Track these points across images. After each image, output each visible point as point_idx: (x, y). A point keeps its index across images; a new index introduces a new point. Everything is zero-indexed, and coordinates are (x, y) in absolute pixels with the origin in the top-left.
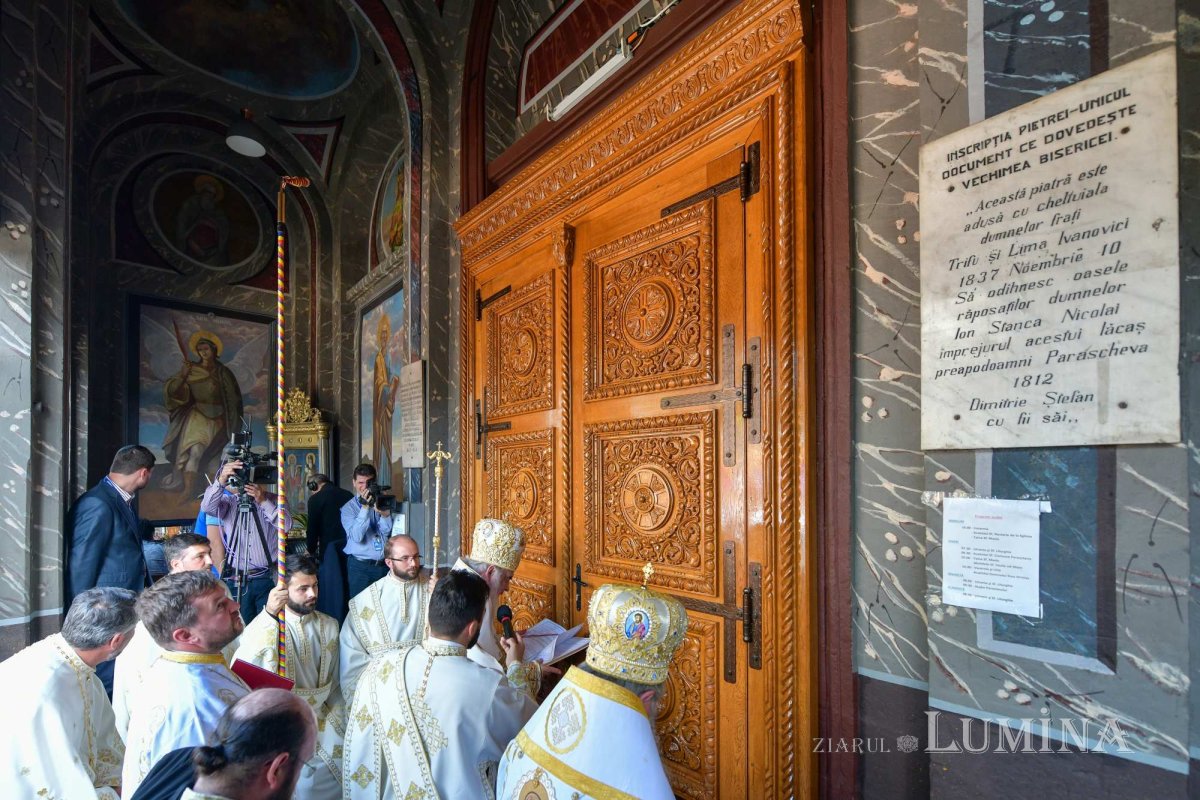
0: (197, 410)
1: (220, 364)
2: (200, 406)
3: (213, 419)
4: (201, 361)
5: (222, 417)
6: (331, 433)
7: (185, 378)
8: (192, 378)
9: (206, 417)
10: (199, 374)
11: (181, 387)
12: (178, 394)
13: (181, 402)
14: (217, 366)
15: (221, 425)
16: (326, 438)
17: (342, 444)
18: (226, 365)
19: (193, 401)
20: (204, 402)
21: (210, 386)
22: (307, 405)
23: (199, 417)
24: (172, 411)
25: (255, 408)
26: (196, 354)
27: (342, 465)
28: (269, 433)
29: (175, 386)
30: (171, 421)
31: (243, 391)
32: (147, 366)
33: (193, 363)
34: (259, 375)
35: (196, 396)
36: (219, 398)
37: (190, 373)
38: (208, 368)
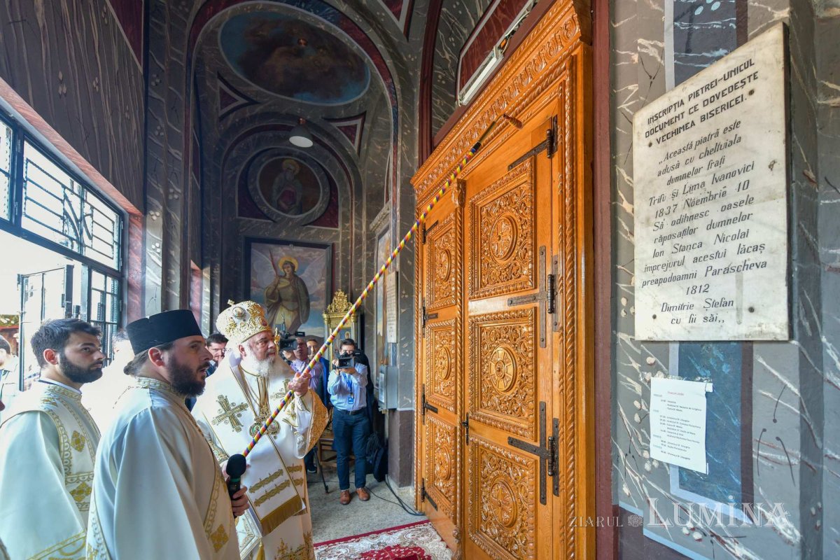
0: (283, 306)
1: (296, 276)
2: (285, 303)
3: (292, 311)
4: (286, 275)
5: (298, 309)
6: (359, 318)
7: (276, 286)
8: (280, 286)
9: (288, 310)
10: (284, 283)
11: (273, 292)
12: (272, 296)
13: (274, 301)
14: (295, 278)
15: (297, 314)
16: (356, 322)
17: (367, 326)
18: (299, 276)
19: (280, 300)
20: (287, 300)
21: (291, 290)
23: (284, 310)
24: (268, 307)
25: (317, 303)
26: (282, 270)
27: (366, 339)
28: (324, 319)
29: (270, 291)
30: (268, 312)
31: (310, 293)
32: (255, 280)
33: (281, 277)
34: (319, 282)
35: (283, 297)
36: (296, 298)
37: (279, 283)
38: (289, 279)
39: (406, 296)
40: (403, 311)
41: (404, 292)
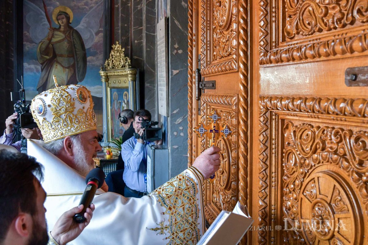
0: (58, 62)
1: (71, 28)
2: (59, 59)
3: (68, 68)
4: (60, 26)
5: (73, 66)
6: (137, 76)
7: (50, 40)
8: (54, 40)
9: (63, 67)
10: (59, 36)
11: (47, 47)
12: (46, 51)
13: (48, 57)
14: (70, 30)
15: (73, 72)
16: (134, 80)
17: (147, 85)
18: (75, 28)
19: (55, 56)
20: (61, 56)
21: (65, 44)
22: (122, 55)
23: (59, 67)
24: (42, 64)
25: (94, 58)
26: (57, 23)
27: (146, 101)
28: (101, 76)
29: (44, 46)
30: (42, 70)
31: (87, 47)
32: (28, 34)
33: (55, 29)
34: (97, 34)
35: (57, 53)
36: (72, 53)
37: (53, 36)
38: (64, 32)
39: (180, 52)
40: (175, 72)
41: (176, 46)
